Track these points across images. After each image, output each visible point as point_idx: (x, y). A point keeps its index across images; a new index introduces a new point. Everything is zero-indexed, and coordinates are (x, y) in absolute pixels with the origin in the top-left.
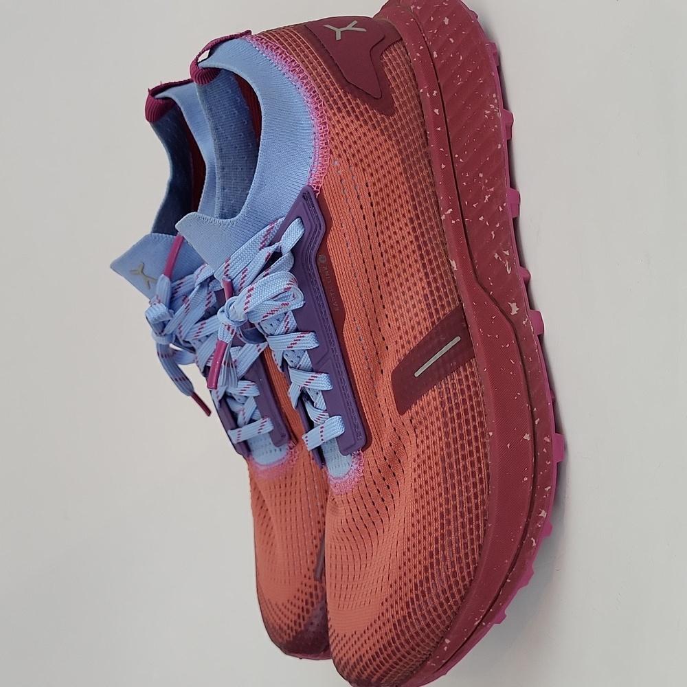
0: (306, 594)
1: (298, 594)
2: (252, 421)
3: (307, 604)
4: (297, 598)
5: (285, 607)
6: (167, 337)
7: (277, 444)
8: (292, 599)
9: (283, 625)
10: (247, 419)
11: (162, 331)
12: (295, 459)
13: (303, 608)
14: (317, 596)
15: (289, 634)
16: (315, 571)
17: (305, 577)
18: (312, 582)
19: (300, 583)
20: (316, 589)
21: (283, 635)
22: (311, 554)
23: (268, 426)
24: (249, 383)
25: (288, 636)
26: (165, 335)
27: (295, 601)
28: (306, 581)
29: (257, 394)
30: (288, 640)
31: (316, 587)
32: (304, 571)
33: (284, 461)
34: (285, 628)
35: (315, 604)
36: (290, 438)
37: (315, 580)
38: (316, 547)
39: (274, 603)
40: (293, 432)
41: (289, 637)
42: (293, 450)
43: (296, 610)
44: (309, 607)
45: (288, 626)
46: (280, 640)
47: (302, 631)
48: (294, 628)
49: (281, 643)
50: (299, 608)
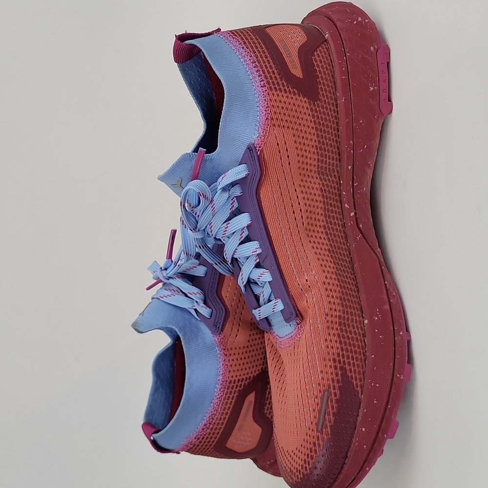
0: (310, 443)
1: (304, 444)
2: (269, 301)
3: (311, 452)
4: (303, 446)
5: (294, 454)
6: (200, 232)
7: (287, 320)
8: (299, 447)
9: (292, 468)
10: (266, 300)
11: (196, 228)
12: (301, 333)
13: (308, 455)
14: (319, 445)
15: (298, 476)
16: (317, 424)
17: (309, 429)
18: (315, 434)
19: (305, 434)
20: (318, 439)
21: (293, 476)
22: (314, 410)
23: (280, 306)
24: (264, 270)
25: (296, 478)
26: (198, 231)
27: (302, 449)
28: (310, 432)
29: (271, 279)
30: (297, 480)
31: (318, 438)
32: (308, 424)
33: (292, 334)
34: (295, 471)
35: (318, 451)
36: (297, 315)
37: (318, 431)
38: (318, 404)
39: (285, 450)
40: (298, 310)
41: (298, 478)
42: (299, 326)
43: (303, 457)
44: (313, 454)
45: (297, 468)
46: (291, 481)
47: (307, 474)
48: (302, 471)
49: (292, 483)
50: (305, 455)
